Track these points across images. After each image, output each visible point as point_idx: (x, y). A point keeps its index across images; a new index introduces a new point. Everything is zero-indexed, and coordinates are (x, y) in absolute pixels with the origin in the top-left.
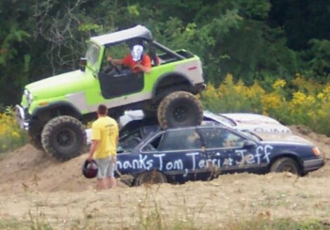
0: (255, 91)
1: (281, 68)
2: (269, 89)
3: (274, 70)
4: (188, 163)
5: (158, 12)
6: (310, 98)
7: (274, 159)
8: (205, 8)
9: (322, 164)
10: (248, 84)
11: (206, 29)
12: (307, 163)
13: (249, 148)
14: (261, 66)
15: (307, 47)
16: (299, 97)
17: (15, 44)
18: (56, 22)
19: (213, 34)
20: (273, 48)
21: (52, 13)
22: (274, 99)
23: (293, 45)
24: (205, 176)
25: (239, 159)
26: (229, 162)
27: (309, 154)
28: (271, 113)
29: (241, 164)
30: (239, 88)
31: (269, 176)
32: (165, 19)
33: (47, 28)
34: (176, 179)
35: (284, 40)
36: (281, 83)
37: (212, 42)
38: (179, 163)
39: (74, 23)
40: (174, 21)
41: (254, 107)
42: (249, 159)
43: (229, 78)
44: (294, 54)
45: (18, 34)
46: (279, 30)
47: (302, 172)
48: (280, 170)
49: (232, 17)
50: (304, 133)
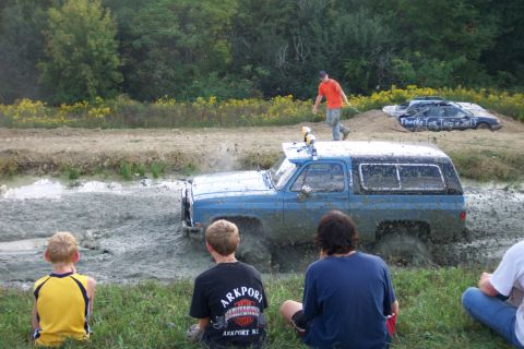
0: (471, 93)
1: (483, 83)
2: (478, 92)
3: (480, 85)
4: (439, 124)
5: (429, 56)
6: (497, 98)
7: (478, 124)
8: (449, 55)
9: (499, 128)
10: (468, 90)
11: (450, 64)
12: (493, 126)
13: (467, 118)
14: (474, 82)
15: (496, 74)
16: (491, 96)
17: (363, 67)
18: (382, 58)
19: (453, 66)
20: (480, 74)
21: (380, 53)
22: (480, 97)
23: (490, 73)
24: (447, 129)
25: (462, 122)
26: (457, 124)
27: (494, 122)
28: (478, 103)
29: (463, 125)
30: (464, 91)
31: (478, 130)
32: (432, 58)
33: (377, 61)
34: (433, 130)
35: (484, 71)
36: (484, 90)
37: (452, 70)
38: (434, 123)
40: (435, 60)
41: (470, 100)
42: (467, 123)
43: (460, 87)
44: (489, 77)
45: (365, 63)
46: (484, 65)
47: (493, 130)
48: (483, 127)
49: (463, 59)
50: (493, 113)
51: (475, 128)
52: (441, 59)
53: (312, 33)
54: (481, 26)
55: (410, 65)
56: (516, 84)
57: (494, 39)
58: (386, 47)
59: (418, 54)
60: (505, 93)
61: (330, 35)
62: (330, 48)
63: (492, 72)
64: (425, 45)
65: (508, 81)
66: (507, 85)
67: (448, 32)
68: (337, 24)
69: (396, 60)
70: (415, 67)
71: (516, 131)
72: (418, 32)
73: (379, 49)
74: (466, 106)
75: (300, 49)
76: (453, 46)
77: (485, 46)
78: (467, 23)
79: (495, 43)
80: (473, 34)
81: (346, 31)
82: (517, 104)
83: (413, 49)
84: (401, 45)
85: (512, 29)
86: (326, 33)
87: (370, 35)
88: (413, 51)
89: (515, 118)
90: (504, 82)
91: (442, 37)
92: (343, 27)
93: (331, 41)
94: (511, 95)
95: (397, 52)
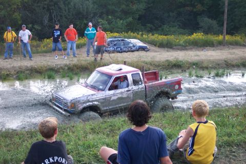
0: (135, 34)
2: (138, 34)
3: (139, 31)
4: (121, 49)
6: (147, 36)
7: (139, 49)
8: (124, 17)
11: (125, 21)
12: (146, 50)
13: (134, 46)
14: (136, 29)
15: (146, 26)
16: (144, 36)
17: (85, 24)
20: (138, 26)
21: (92, 18)
22: (139, 36)
23: (142, 25)
24: (125, 52)
25: (132, 48)
26: (130, 49)
27: (146, 48)
28: (139, 39)
29: (132, 50)
30: (132, 34)
31: (140, 52)
32: (116, 19)
34: (120, 52)
35: (140, 24)
36: (141, 33)
37: (126, 24)
38: (119, 49)
39: (97, 20)
40: (118, 19)
42: (134, 49)
43: (130, 32)
44: (143, 27)
46: (140, 22)
48: (141, 50)
49: (130, 19)
50: (145, 43)
51: (138, 51)
52: (121, 19)
53: (60, 8)
54: (138, 4)
55: (107, 22)
56: (155, 30)
57: (144, 10)
58: (95, 14)
59: (110, 17)
60: (151, 34)
61: (69, 9)
62: (69, 15)
63: (144, 25)
64: (113, 13)
65: (151, 28)
66: (151, 31)
67: (124, 6)
68: (72, 4)
69: (100, 20)
70: (109, 23)
71: (156, 52)
72: (110, 7)
73: (92, 15)
74: (134, 41)
75: (55, 16)
76: (126, 13)
77: (140, 13)
78: (132, 2)
79: (145, 11)
80: (135, 7)
81: (76, 7)
82: (156, 39)
83: (107, 14)
84: (102, 13)
85: (152, 5)
86: (67, 8)
87: (87, 8)
88: (108, 16)
89: (155, 45)
90: (149, 29)
91: (121, 9)
92: (75, 5)
93: (69, 12)
94: (153, 35)
95: (100, 17)
